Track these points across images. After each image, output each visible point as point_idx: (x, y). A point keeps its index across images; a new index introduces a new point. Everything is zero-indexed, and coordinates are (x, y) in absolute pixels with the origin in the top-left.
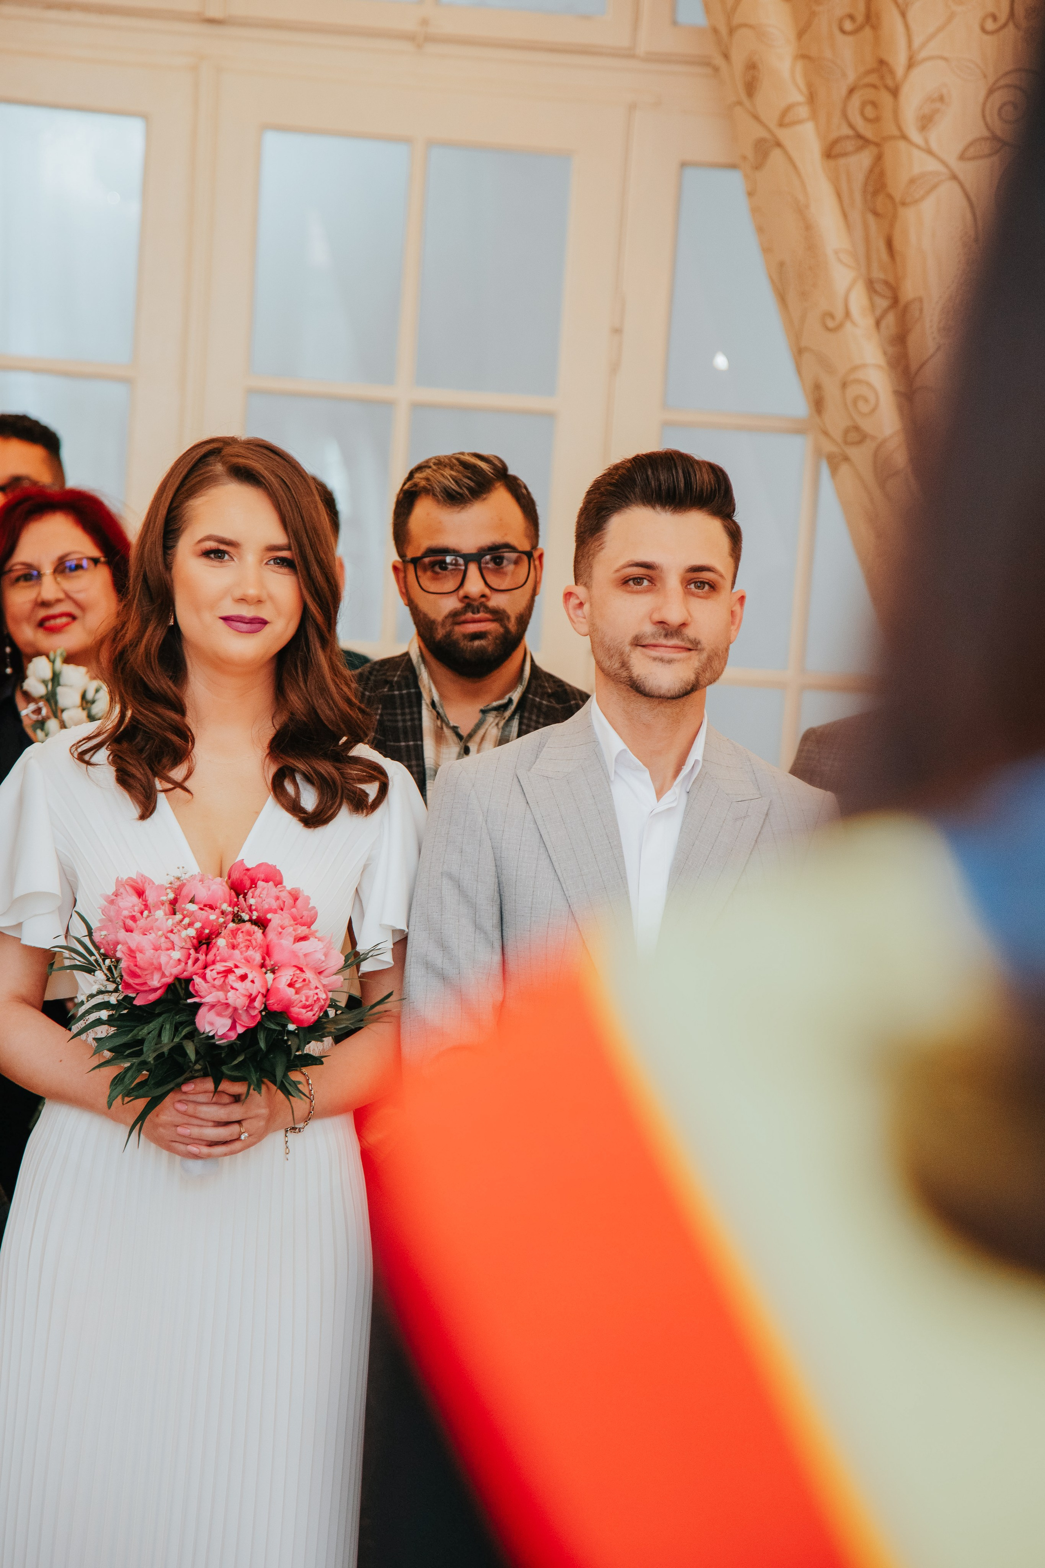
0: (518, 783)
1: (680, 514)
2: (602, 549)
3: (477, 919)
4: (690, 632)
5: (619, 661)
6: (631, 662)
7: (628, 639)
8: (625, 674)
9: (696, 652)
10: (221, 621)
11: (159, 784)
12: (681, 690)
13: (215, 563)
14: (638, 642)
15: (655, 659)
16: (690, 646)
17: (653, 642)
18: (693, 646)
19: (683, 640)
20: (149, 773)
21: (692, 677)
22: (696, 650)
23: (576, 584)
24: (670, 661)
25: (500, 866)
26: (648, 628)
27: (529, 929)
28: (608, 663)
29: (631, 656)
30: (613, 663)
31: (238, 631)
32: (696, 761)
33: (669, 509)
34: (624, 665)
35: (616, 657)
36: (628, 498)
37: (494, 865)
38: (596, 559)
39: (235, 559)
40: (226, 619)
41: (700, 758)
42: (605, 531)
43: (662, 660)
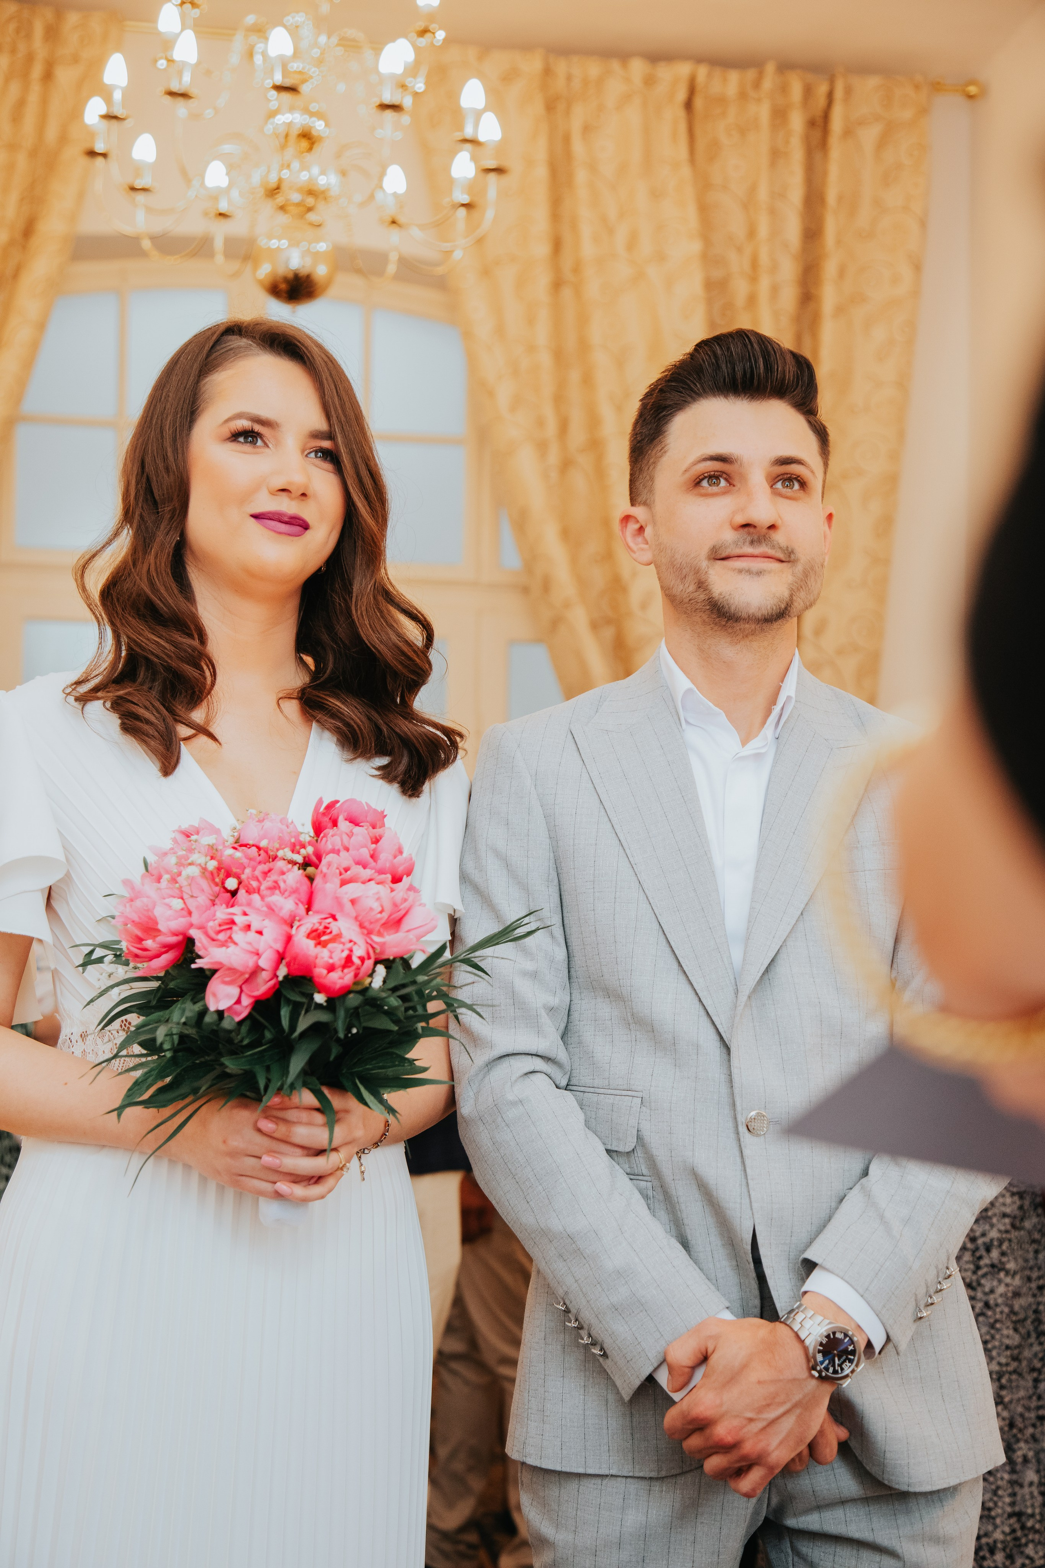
0: (572, 740)
1: (759, 402)
2: (665, 452)
3: (531, 904)
4: (779, 537)
5: (693, 583)
6: (710, 580)
7: (704, 551)
8: (702, 597)
9: (790, 565)
10: (252, 519)
11: (183, 731)
12: (774, 608)
13: (247, 448)
14: (719, 556)
15: (740, 571)
16: (781, 556)
17: (738, 551)
18: (787, 558)
19: (773, 547)
20: (170, 719)
21: (786, 594)
22: (789, 562)
23: (632, 505)
24: (759, 573)
25: (555, 837)
26: (729, 536)
27: (592, 908)
28: (681, 587)
29: (709, 572)
30: (687, 585)
31: (275, 531)
32: (789, 698)
33: (745, 397)
34: (701, 585)
35: (690, 578)
36: (692, 390)
37: (548, 836)
38: (659, 467)
39: (270, 445)
40: (256, 517)
41: (793, 694)
42: (666, 433)
43: (749, 572)
